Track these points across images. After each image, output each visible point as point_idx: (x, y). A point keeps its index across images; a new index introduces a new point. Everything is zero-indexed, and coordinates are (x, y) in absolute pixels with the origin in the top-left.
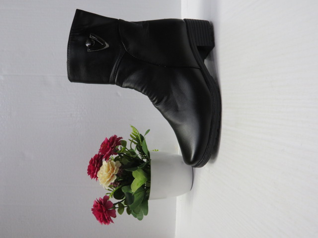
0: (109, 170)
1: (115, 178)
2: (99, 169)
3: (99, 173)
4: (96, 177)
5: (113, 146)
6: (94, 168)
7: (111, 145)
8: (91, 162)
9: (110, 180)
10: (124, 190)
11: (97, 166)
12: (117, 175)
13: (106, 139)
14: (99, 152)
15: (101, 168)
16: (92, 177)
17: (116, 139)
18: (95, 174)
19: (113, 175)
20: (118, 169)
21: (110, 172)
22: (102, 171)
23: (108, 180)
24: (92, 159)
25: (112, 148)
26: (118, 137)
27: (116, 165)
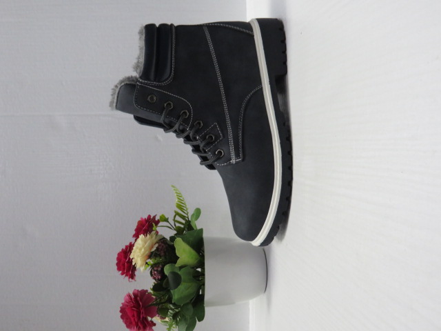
10: (167, 270)
13: (142, 218)
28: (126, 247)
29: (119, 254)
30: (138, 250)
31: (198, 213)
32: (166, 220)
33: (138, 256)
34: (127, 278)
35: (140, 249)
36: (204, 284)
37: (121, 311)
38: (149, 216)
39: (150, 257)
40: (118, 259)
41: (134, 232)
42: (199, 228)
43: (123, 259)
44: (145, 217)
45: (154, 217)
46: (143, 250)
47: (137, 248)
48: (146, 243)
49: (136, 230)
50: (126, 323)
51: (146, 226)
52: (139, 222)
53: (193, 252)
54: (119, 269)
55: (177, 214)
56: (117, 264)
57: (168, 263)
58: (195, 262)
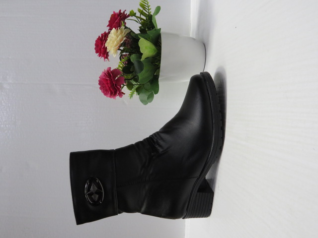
10: (133, 58)
13: (114, 12)
25: (120, 17)
28: (102, 35)
29: (96, 41)
30: (111, 42)
31: (158, 9)
32: (134, 15)
33: (111, 47)
34: (103, 58)
35: (113, 42)
36: (159, 68)
37: (100, 84)
38: (120, 10)
39: (121, 45)
40: (96, 45)
41: (108, 23)
42: (158, 28)
43: (100, 45)
44: (117, 11)
45: (124, 12)
46: (115, 42)
47: (110, 40)
48: (118, 37)
49: (110, 22)
50: (103, 92)
51: (117, 20)
52: (112, 15)
53: (153, 47)
54: (97, 52)
55: (142, 13)
56: (95, 49)
57: (134, 53)
58: (154, 54)
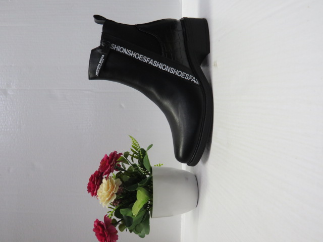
0: (108, 188)
1: (115, 197)
2: (98, 187)
3: (98, 191)
4: (96, 194)
5: (112, 164)
6: (94, 185)
7: (110, 162)
8: (91, 179)
9: (110, 199)
11: (96, 184)
12: (117, 194)
13: (106, 155)
14: (99, 169)
15: (100, 186)
16: (93, 195)
17: (115, 156)
18: (95, 192)
19: (113, 194)
20: (118, 188)
21: (109, 190)
22: (102, 189)
23: (108, 199)
24: (92, 176)
26: (118, 153)
27: (116, 183)
54: (89, 192)
55: (134, 152)
